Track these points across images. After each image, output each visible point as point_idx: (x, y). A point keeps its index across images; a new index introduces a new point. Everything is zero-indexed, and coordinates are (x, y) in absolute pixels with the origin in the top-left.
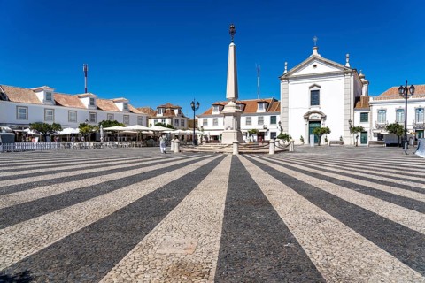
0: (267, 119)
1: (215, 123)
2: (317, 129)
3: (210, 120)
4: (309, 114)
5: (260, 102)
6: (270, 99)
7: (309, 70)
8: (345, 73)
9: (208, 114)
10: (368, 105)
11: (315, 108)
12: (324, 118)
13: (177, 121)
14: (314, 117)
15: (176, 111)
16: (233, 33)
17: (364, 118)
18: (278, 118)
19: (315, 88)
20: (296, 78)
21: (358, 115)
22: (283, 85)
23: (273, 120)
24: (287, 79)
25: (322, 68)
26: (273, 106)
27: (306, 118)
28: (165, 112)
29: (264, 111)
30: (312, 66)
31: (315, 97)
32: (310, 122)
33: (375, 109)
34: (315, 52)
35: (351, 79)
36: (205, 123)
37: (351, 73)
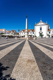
0: (32, 33)
2: (41, 35)
3: (21, 33)
4: (40, 32)
5: (31, 30)
6: (33, 29)
8: (46, 25)
9: (21, 32)
10: (50, 31)
11: (41, 31)
12: (42, 33)
13: (15, 33)
16: (27, 17)
19: (41, 27)
20: (37, 25)
22: (35, 27)
23: (33, 33)
24: (36, 26)
25: (42, 24)
26: (33, 31)
27: (39, 33)
30: (40, 23)
31: (41, 29)
32: (40, 34)
33: (51, 31)
34: (41, 21)
35: (47, 26)
36: (21, 34)
37: (47, 25)
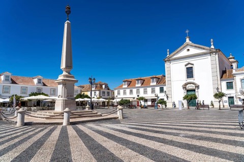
0: (157, 89)
1: (125, 93)
4: (186, 84)
5: (152, 78)
6: (160, 76)
7: (184, 53)
8: (211, 53)
10: (232, 76)
11: (190, 80)
12: (198, 87)
13: (104, 92)
14: (190, 87)
15: (104, 86)
17: (230, 86)
18: (165, 88)
19: (189, 66)
20: (175, 59)
21: (224, 84)
22: (167, 65)
23: (162, 90)
24: (169, 61)
25: (194, 51)
26: (161, 80)
27: (184, 87)
28: (96, 87)
29: (155, 84)
30: (186, 50)
31: (190, 72)
32: (188, 91)
33: (238, 78)
34: (188, 40)
35: (216, 57)
36: (119, 93)
37: (216, 52)
